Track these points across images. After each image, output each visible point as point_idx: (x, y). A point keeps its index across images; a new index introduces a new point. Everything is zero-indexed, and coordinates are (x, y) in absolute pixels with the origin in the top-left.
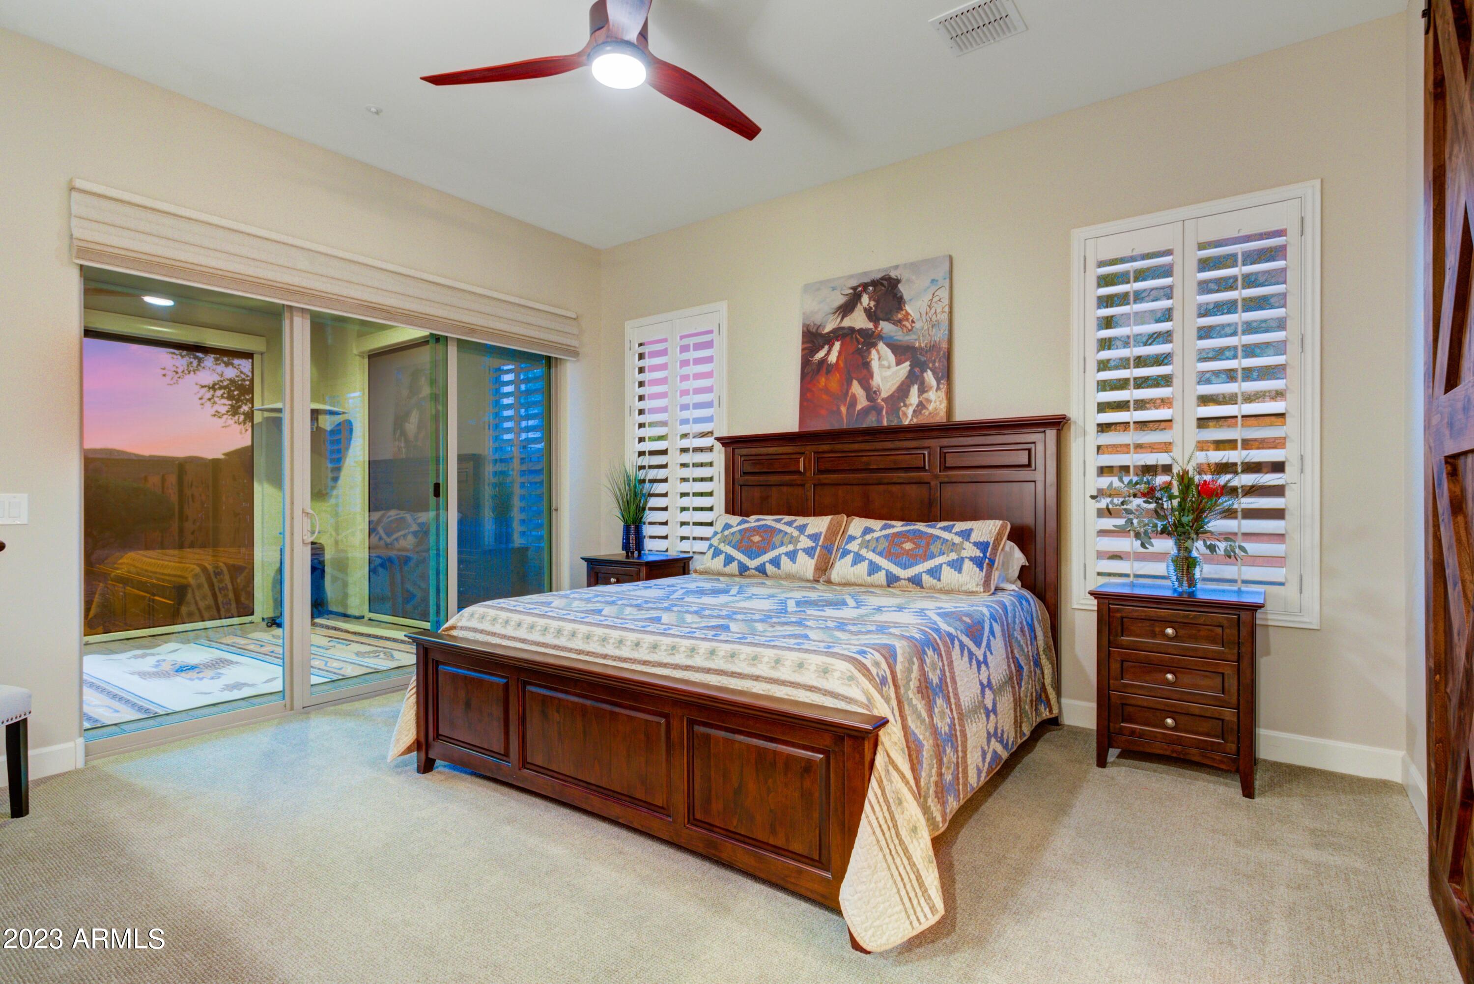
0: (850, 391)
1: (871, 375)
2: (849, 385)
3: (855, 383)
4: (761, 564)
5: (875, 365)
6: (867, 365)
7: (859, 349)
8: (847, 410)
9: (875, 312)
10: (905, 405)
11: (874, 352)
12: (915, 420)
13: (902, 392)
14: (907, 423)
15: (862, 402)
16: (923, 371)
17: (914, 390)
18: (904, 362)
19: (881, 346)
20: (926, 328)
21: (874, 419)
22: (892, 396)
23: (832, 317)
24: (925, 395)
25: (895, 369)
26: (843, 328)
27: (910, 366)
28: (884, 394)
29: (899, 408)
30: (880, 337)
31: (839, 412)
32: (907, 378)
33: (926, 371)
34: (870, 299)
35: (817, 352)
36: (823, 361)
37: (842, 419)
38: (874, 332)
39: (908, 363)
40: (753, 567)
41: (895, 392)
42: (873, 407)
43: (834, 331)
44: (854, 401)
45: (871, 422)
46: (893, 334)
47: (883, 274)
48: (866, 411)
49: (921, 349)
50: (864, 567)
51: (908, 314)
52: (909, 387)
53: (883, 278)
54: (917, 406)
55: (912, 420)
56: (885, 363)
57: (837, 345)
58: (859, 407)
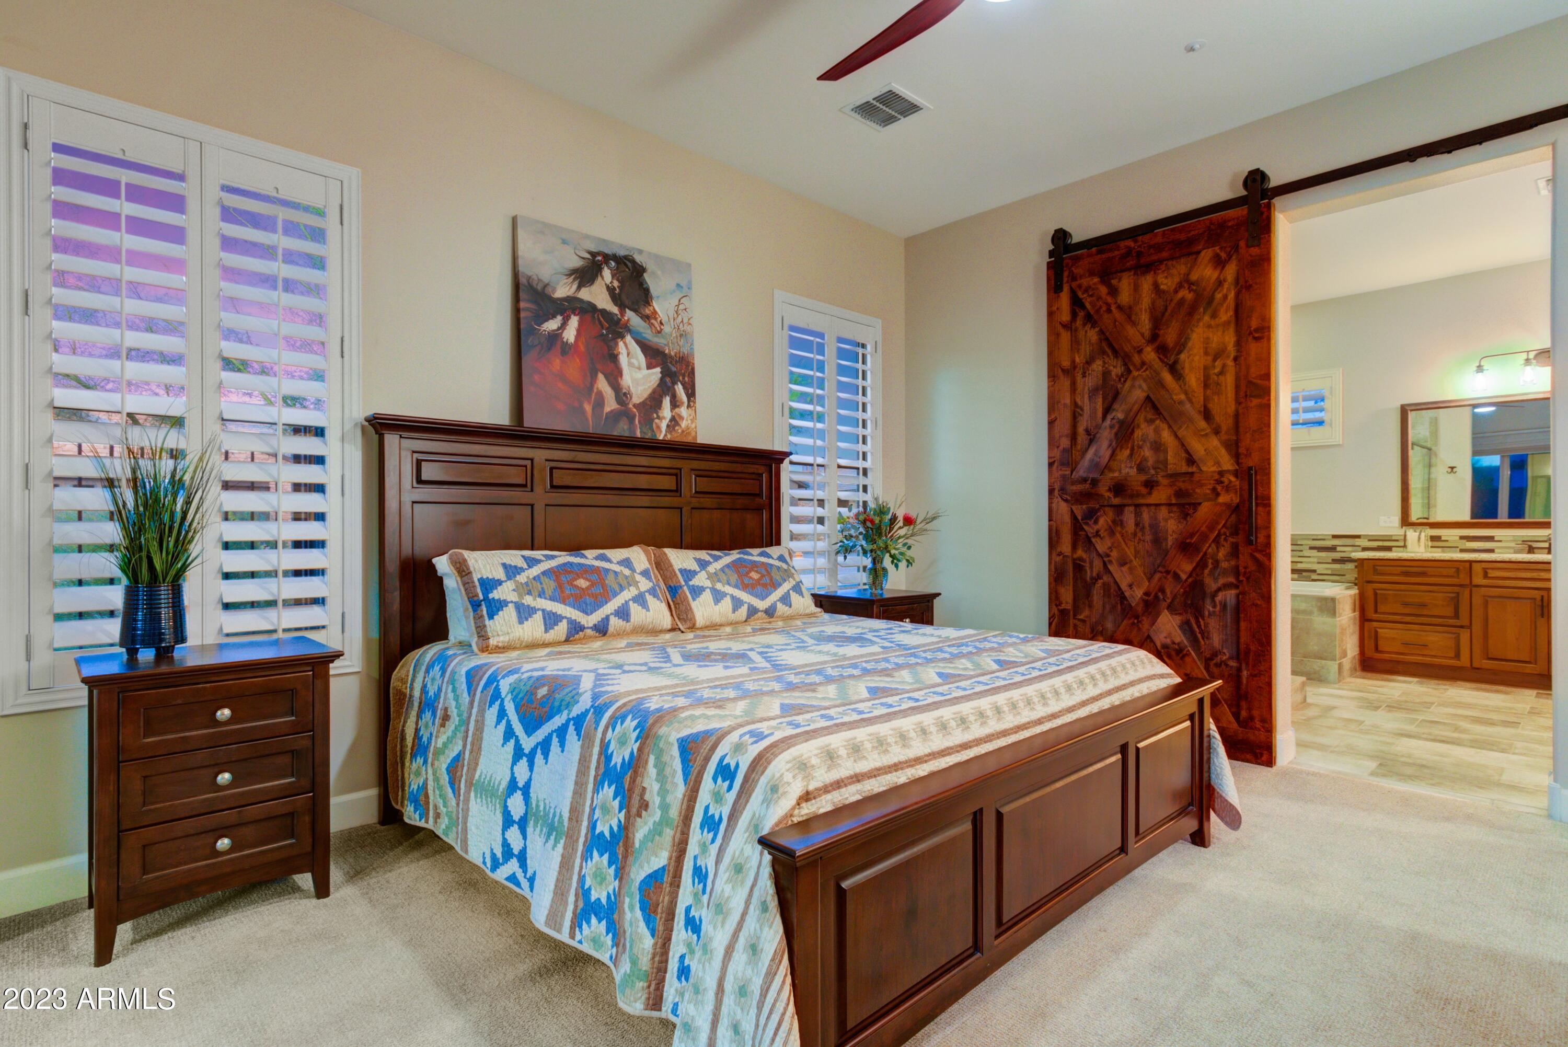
0: (596, 387)
1: (620, 373)
2: (594, 379)
3: (601, 377)
4: (603, 619)
5: (623, 360)
6: (614, 358)
7: (602, 335)
8: (593, 409)
9: (620, 294)
10: (658, 417)
11: (621, 344)
12: (669, 437)
13: (653, 403)
14: (661, 438)
15: (611, 405)
16: (674, 383)
17: (667, 401)
18: (654, 367)
19: (628, 338)
20: (674, 335)
21: (625, 427)
22: (643, 404)
23: (564, 280)
24: (677, 410)
25: (645, 372)
26: (581, 300)
27: (661, 372)
28: (636, 400)
29: (653, 420)
30: (627, 328)
31: (583, 412)
32: (658, 385)
33: (676, 383)
34: (613, 276)
35: (546, 320)
36: (555, 337)
37: (587, 419)
38: (620, 320)
39: (658, 370)
40: (591, 625)
41: (646, 399)
42: (623, 413)
43: (568, 299)
44: (600, 402)
45: (621, 429)
46: (641, 330)
47: (626, 253)
48: (615, 416)
49: (671, 357)
50: (727, 603)
51: (655, 312)
52: (661, 397)
53: (626, 257)
54: (671, 421)
55: (666, 435)
56: (634, 361)
57: (574, 321)
58: (607, 409)
